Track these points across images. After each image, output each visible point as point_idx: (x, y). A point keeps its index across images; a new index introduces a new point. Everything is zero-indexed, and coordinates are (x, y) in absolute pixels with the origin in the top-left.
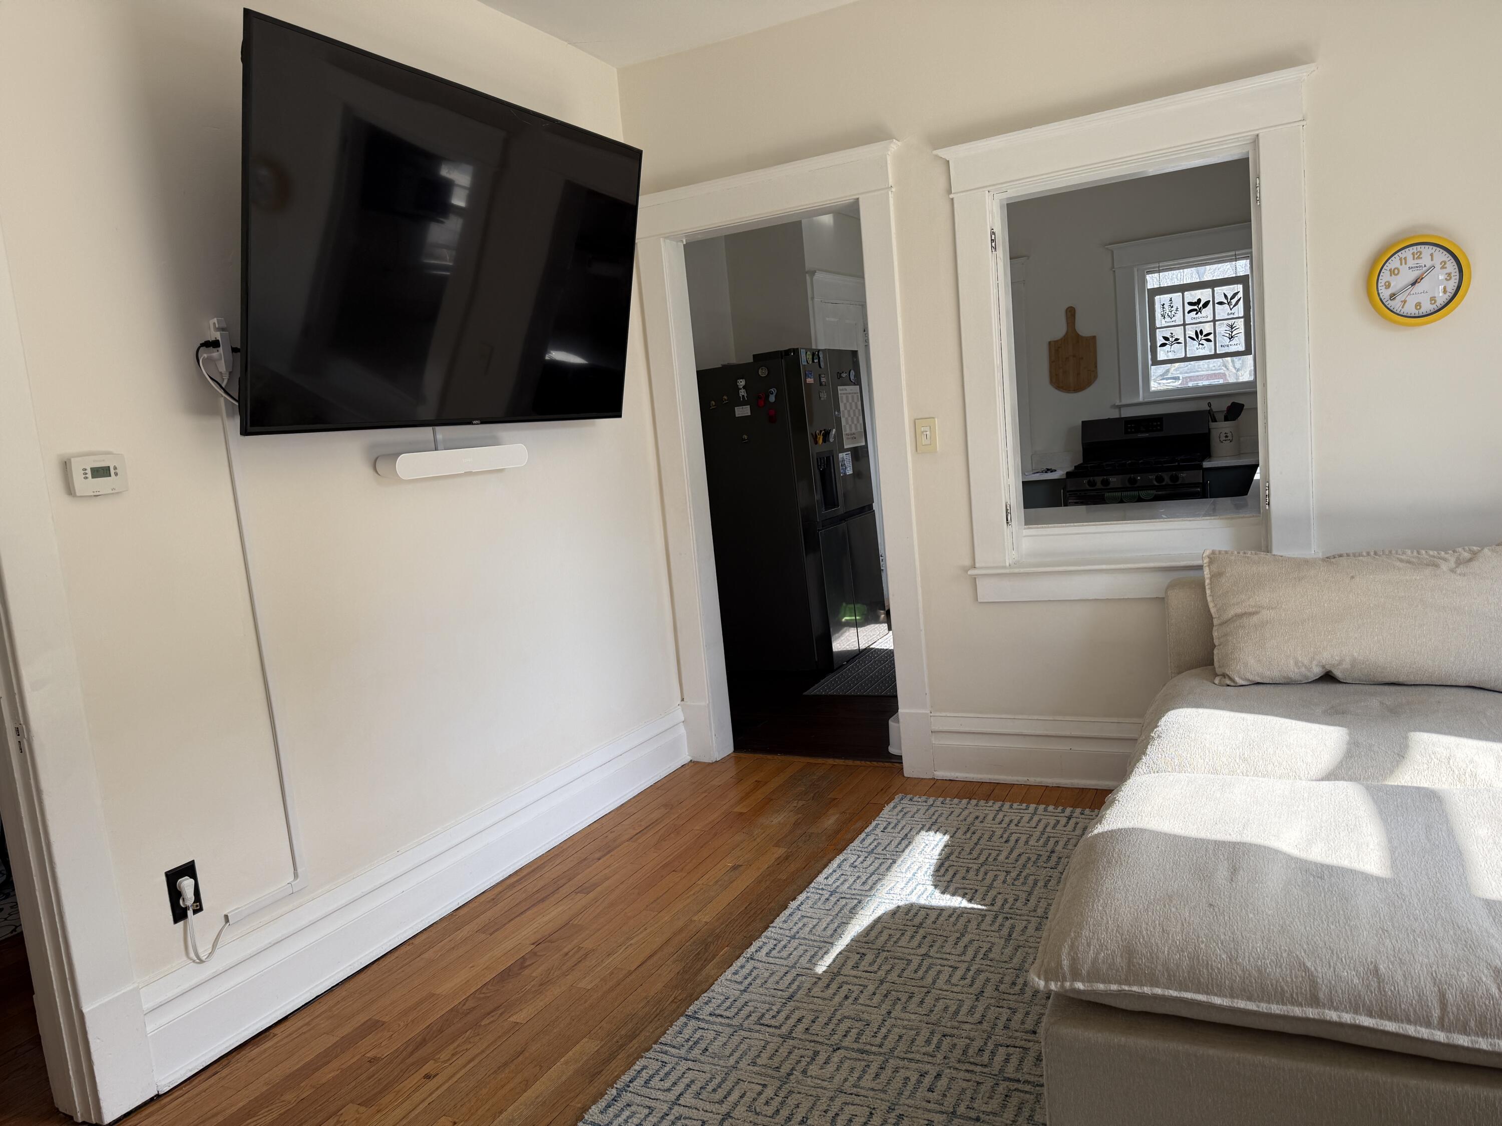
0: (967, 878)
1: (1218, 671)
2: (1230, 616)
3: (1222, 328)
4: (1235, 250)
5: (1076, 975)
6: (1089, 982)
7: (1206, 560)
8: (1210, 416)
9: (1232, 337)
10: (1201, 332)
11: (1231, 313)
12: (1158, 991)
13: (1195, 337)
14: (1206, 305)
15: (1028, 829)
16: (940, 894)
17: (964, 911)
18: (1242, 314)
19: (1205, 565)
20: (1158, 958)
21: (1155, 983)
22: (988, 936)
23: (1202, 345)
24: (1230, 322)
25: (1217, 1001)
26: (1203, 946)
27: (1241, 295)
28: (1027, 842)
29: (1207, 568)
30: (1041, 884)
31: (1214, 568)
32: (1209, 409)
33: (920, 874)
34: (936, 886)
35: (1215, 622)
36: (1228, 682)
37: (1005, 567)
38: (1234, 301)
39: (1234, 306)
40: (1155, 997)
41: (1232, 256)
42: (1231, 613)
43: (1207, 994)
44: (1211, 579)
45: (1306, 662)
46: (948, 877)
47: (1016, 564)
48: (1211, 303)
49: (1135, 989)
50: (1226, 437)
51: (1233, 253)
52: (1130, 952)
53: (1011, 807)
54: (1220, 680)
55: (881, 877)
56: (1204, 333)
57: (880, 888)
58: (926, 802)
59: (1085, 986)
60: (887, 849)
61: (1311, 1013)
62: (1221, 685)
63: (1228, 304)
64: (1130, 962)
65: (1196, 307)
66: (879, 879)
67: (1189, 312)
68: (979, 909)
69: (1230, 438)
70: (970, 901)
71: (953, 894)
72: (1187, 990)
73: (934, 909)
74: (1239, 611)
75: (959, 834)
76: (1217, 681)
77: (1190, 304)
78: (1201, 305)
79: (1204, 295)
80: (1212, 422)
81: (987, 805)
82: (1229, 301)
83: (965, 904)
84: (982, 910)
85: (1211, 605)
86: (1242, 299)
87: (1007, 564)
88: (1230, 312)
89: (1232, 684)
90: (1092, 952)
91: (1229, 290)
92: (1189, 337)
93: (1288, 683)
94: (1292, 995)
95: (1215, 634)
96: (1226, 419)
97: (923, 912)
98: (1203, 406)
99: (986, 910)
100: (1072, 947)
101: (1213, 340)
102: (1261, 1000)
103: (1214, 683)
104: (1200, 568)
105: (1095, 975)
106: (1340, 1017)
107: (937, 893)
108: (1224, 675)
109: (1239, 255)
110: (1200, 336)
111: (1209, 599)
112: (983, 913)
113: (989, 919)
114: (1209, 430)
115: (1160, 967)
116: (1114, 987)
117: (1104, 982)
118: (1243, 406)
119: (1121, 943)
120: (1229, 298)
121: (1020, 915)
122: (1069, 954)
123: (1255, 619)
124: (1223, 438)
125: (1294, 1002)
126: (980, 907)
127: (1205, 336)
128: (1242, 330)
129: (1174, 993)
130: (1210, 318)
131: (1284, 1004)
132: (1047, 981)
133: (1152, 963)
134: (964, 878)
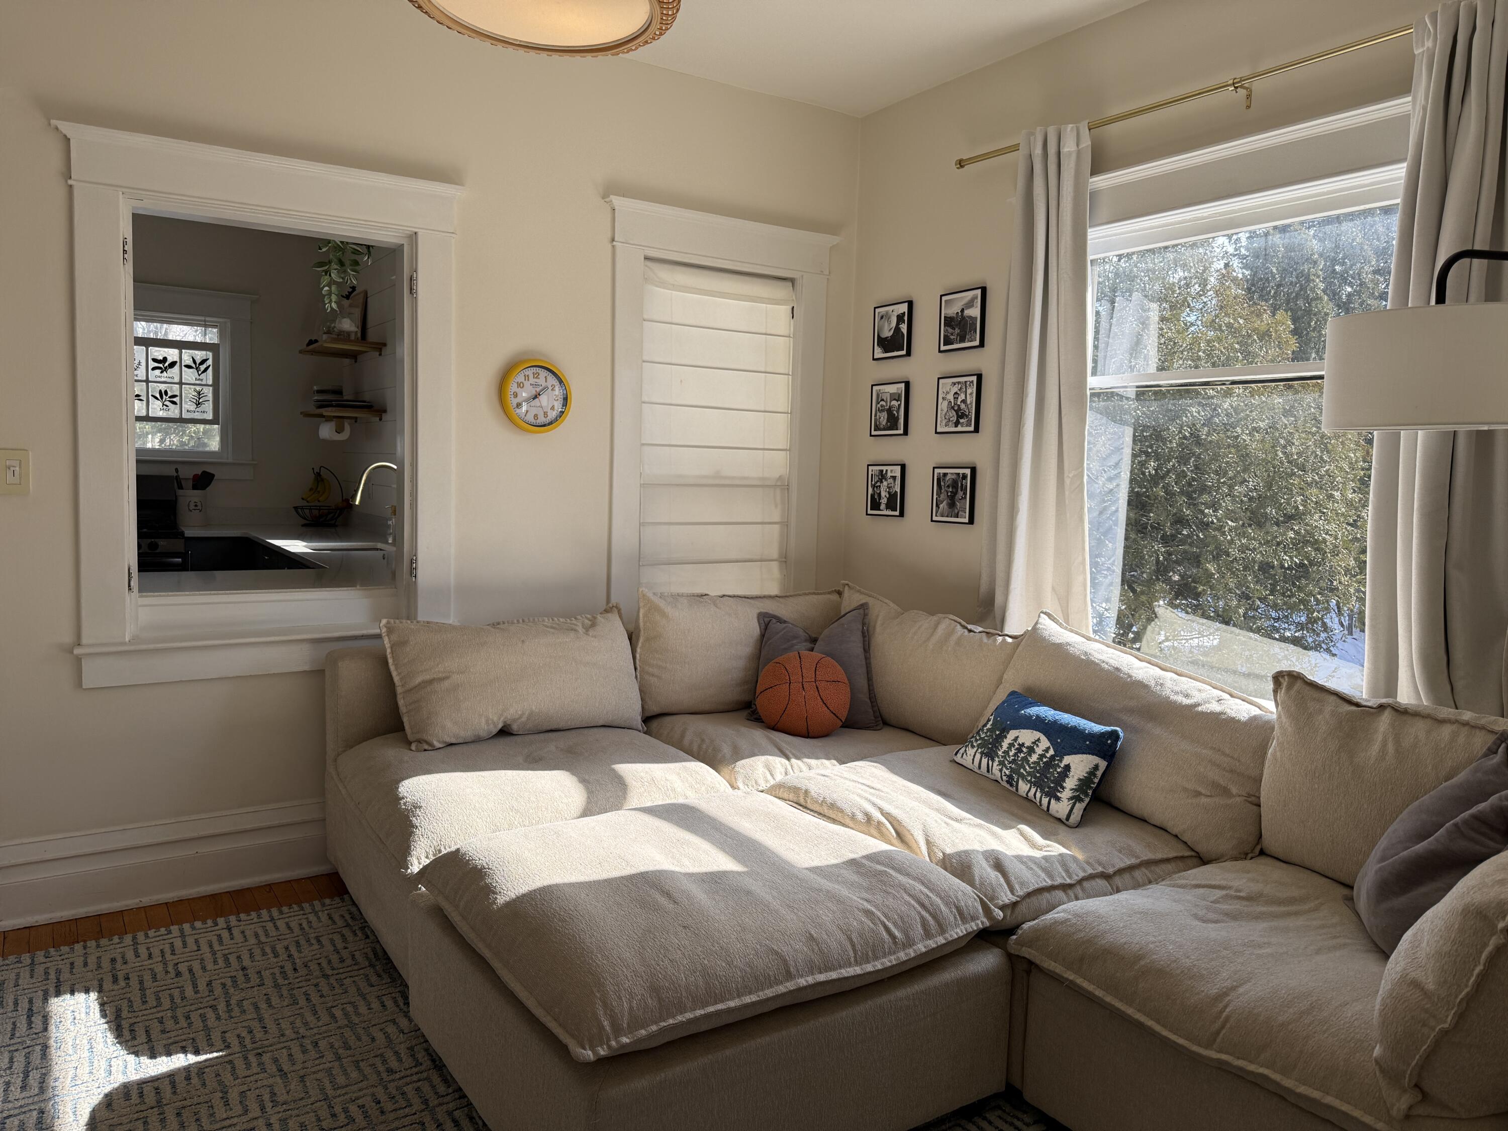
0: (167, 1030)
1: (410, 737)
2: (417, 682)
3: (189, 392)
4: (205, 316)
5: (618, 1031)
6: (631, 1033)
7: (384, 630)
8: (178, 482)
9: (199, 404)
10: (166, 393)
11: (199, 379)
12: (690, 1015)
13: (158, 396)
14: (173, 364)
15: (189, 954)
16: (150, 1061)
17: (200, 1069)
18: (210, 382)
19: (383, 635)
20: (679, 986)
21: (682, 1010)
22: (256, 1081)
23: (167, 406)
24: (198, 388)
25: (732, 1004)
26: (706, 962)
27: (210, 362)
28: (204, 968)
29: (387, 638)
30: (263, 1006)
31: (394, 637)
32: (175, 474)
33: (99, 1046)
34: (137, 1054)
35: (399, 690)
36: (426, 747)
37: (124, 644)
38: (203, 367)
39: (203, 372)
40: (690, 1022)
41: (201, 321)
42: (418, 680)
43: (722, 1002)
44: (392, 648)
45: (495, 719)
46: (142, 1038)
47: (135, 639)
48: (178, 364)
49: (671, 1021)
50: (196, 506)
51: (203, 318)
52: (655, 990)
53: (147, 936)
54: (416, 746)
55: (44, 1071)
56: (170, 394)
57: (57, 1084)
58: (20, 962)
59: (629, 1038)
60: (17, 1035)
61: (790, 986)
62: (418, 750)
63: (197, 369)
64: (660, 1000)
65: (161, 365)
66: (45, 1074)
67: (154, 369)
68: (217, 1058)
69: (199, 507)
70: (197, 1053)
71: (169, 1054)
72: (707, 1004)
73: (159, 1079)
74: (428, 677)
75: (108, 985)
76: (413, 747)
77: (155, 360)
78: (167, 364)
79: (172, 354)
80: (179, 489)
81: (111, 942)
82: (196, 365)
83: (192, 1059)
84: (221, 1057)
85: (394, 674)
86: (211, 368)
87: (127, 640)
88: (198, 377)
89: (430, 748)
90: (625, 1003)
91: (199, 355)
92: (152, 396)
93: (477, 740)
94: (775, 977)
95: (401, 702)
96: (195, 487)
97: (149, 1088)
98: (169, 471)
99: (225, 1056)
100: (605, 1005)
101: (178, 403)
102: (757, 990)
103: (411, 750)
104: (378, 636)
105: (636, 1023)
106: (807, 982)
107: (145, 1060)
108: (419, 741)
109: (208, 321)
110: (164, 396)
111: (392, 668)
112: (226, 1059)
113: (239, 1063)
114: (176, 496)
115: (684, 994)
116: (654, 1028)
117: (643, 1027)
118: (213, 476)
119: (644, 984)
120: (198, 362)
121: (271, 1046)
122: (606, 1014)
123: (446, 684)
124: (192, 507)
125: (779, 982)
126: (215, 1055)
127: (170, 397)
128: (210, 396)
129: (699, 1012)
130: (177, 380)
131: (772, 987)
132: (592, 1049)
133: (677, 993)
134: (163, 1032)
